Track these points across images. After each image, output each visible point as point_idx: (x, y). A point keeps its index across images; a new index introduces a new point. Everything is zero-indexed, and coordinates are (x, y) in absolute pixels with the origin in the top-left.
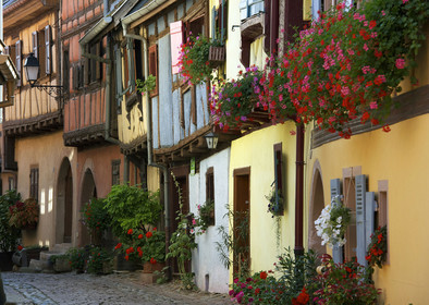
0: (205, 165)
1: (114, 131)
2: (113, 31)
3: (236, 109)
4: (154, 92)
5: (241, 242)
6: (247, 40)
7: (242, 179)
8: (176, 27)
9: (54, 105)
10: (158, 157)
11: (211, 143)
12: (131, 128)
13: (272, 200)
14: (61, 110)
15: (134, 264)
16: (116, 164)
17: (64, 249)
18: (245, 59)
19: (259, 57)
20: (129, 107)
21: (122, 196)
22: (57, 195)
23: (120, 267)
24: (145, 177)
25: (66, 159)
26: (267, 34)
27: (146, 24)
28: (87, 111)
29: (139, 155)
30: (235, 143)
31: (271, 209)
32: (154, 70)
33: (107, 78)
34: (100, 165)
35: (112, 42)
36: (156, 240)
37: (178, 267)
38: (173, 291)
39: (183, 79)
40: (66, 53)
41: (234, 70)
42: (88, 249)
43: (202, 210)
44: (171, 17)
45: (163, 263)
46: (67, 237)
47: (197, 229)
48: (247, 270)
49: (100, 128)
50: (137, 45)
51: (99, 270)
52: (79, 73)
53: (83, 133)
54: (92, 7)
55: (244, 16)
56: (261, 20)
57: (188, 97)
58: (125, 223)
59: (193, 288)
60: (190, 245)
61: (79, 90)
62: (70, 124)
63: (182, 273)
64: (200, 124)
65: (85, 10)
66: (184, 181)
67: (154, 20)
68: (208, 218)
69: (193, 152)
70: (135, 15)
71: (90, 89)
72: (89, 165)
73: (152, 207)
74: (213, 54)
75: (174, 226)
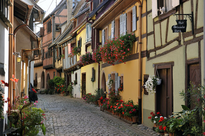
0: (75, 72)
1: (54, 66)
2: (55, 45)
3: (85, 60)
4: (64, 58)
5: (84, 87)
6: (87, 46)
7: (84, 75)
8: (69, 45)
9: (41, 60)
10: (65, 71)
11: (78, 67)
12: (58, 65)
13: (92, 79)
14: (42, 62)
15: (59, 92)
16: (54, 72)
17: (43, 90)
18: (86, 50)
19: (90, 50)
20: (58, 61)
21: (57, 79)
22: (41, 79)
23: (56, 93)
24: (61, 75)
25: (43, 72)
26: (92, 45)
27: (62, 44)
28: (48, 62)
29: (60, 71)
30: (82, 68)
31: (92, 81)
32: (64, 53)
33: (53, 55)
34: (51, 73)
35: (54, 48)
36: (64, 87)
37: (69, 93)
38: (68, 98)
39: (70, 55)
40: (44, 50)
41: (83, 52)
42: (49, 89)
43: (75, 81)
44: (68, 43)
45: (66, 92)
46: (43, 87)
47: (73, 85)
48: (85, 93)
49: (51, 65)
50: (60, 48)
51: (51, 94)
52: (47, 55)
53: (47, 66)
54: (49, 41)
55: (87, 41)
56: (91, 42)
57: (72, 58)
58: (57, 84)
59: (72, 97)
60: (72, 88)
61: (46, 58)
62: (45, 64)
63: (70, 94)
64: (74, 64)
65: (48, 42)
66: (70, 75)
67: (64, 43)
68: (76, 83)
69: (74, 69)
70: (60, 42)
71: (49, 57)
72: (48, 72)
73: (63, 81)
74: (79, 50)
75: (68, 84)
